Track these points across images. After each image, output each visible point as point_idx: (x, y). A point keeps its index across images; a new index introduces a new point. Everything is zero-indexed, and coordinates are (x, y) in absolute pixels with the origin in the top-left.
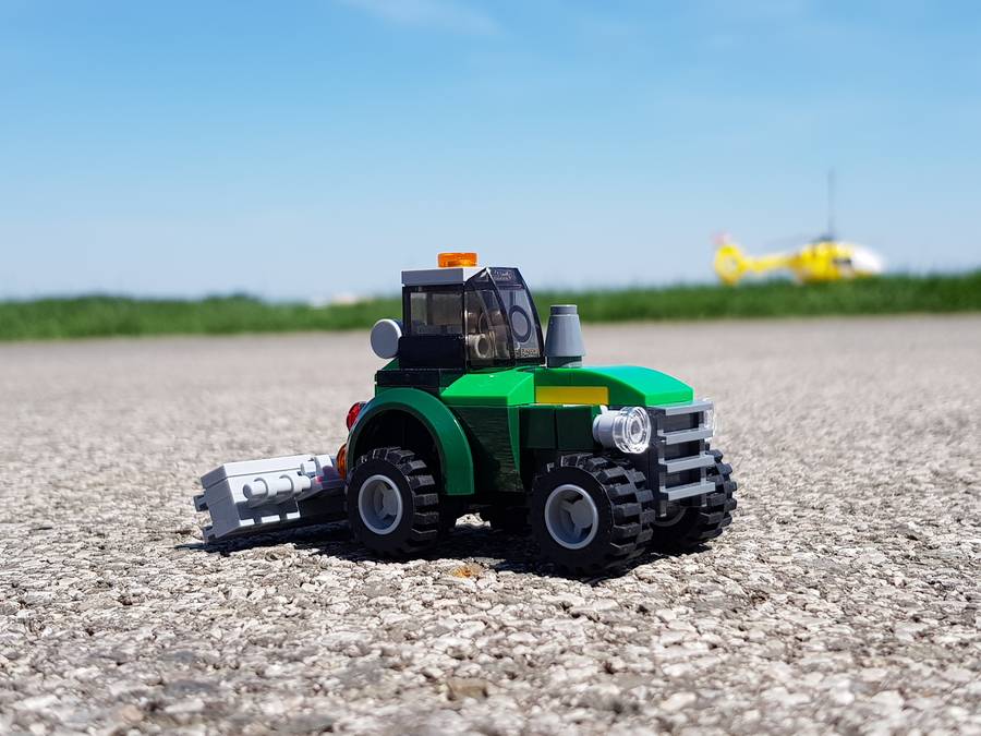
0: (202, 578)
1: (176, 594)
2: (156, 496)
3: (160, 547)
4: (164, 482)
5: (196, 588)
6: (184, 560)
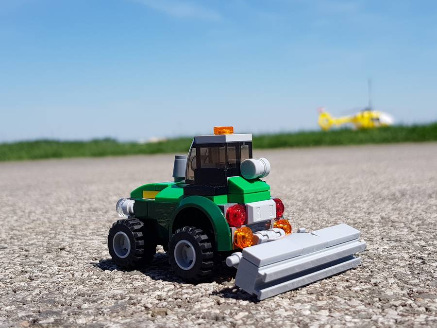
0: (64, 269)
1: (52, 275)
2: (53, 233)
3: (51, 256)
4: (58, 227)
5: (61, 273)
6: (58, 261)
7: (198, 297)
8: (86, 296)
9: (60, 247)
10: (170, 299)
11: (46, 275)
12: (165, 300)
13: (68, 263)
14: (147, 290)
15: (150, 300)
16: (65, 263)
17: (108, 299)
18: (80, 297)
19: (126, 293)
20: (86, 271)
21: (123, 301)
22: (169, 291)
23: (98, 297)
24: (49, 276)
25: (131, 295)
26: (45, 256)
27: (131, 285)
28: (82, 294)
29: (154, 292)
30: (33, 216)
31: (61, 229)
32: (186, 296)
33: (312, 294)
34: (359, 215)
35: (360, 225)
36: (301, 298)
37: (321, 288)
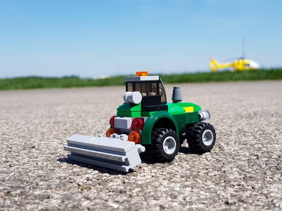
0: (32, 160)
4: (33, 133)
5: (29, 162)
7: (112, 179)
8: (43, 177)
9: (32, 146)
10: (94, 180)
11: (20, 164)
12: (91, 180)
13: (35, 156)
14: (81, 174)
15: (82, 180)
16: (33, 156)
17: (56, 179)
18: (39, 178)
19: (67, 176)
20: (45, 161)
21: (65, 180)
22: (94, 174)
23: (49, 178)
24: (21, 164)
25: (71, 177)
26: (21, 152)
27: (71, 171)
28: (40, 176)
29: (85, 175)
30: (19, 126)
31: (35, 135)
32: (104, 178)
33: (183, 177)
34: (224, 128)
35: (224, 133)
36: (175, 180)
37: (189, 173)
